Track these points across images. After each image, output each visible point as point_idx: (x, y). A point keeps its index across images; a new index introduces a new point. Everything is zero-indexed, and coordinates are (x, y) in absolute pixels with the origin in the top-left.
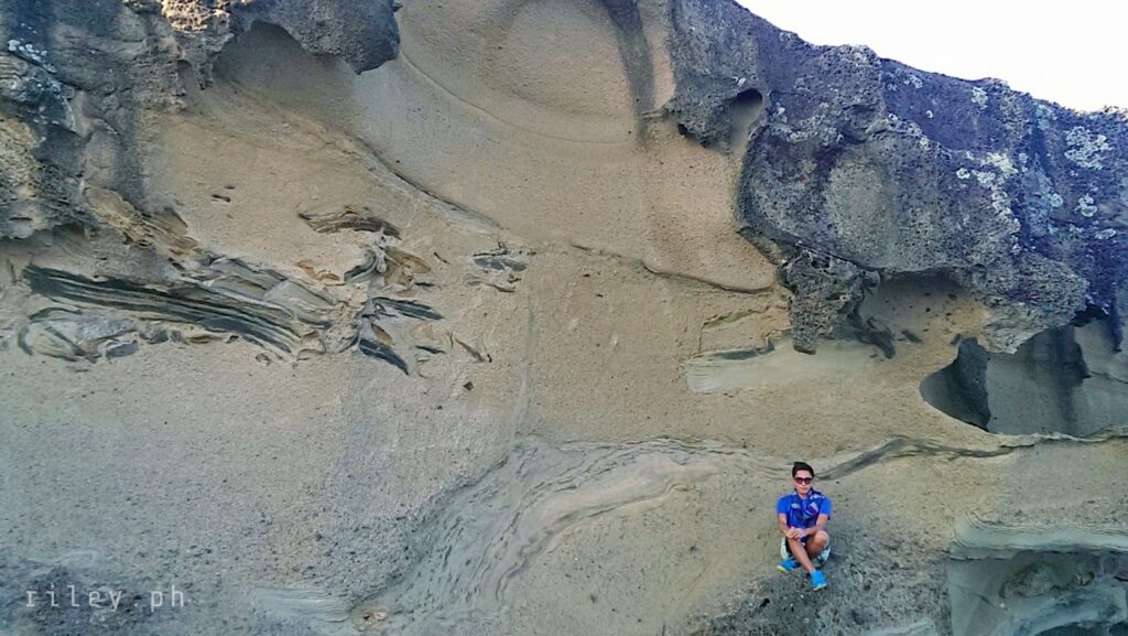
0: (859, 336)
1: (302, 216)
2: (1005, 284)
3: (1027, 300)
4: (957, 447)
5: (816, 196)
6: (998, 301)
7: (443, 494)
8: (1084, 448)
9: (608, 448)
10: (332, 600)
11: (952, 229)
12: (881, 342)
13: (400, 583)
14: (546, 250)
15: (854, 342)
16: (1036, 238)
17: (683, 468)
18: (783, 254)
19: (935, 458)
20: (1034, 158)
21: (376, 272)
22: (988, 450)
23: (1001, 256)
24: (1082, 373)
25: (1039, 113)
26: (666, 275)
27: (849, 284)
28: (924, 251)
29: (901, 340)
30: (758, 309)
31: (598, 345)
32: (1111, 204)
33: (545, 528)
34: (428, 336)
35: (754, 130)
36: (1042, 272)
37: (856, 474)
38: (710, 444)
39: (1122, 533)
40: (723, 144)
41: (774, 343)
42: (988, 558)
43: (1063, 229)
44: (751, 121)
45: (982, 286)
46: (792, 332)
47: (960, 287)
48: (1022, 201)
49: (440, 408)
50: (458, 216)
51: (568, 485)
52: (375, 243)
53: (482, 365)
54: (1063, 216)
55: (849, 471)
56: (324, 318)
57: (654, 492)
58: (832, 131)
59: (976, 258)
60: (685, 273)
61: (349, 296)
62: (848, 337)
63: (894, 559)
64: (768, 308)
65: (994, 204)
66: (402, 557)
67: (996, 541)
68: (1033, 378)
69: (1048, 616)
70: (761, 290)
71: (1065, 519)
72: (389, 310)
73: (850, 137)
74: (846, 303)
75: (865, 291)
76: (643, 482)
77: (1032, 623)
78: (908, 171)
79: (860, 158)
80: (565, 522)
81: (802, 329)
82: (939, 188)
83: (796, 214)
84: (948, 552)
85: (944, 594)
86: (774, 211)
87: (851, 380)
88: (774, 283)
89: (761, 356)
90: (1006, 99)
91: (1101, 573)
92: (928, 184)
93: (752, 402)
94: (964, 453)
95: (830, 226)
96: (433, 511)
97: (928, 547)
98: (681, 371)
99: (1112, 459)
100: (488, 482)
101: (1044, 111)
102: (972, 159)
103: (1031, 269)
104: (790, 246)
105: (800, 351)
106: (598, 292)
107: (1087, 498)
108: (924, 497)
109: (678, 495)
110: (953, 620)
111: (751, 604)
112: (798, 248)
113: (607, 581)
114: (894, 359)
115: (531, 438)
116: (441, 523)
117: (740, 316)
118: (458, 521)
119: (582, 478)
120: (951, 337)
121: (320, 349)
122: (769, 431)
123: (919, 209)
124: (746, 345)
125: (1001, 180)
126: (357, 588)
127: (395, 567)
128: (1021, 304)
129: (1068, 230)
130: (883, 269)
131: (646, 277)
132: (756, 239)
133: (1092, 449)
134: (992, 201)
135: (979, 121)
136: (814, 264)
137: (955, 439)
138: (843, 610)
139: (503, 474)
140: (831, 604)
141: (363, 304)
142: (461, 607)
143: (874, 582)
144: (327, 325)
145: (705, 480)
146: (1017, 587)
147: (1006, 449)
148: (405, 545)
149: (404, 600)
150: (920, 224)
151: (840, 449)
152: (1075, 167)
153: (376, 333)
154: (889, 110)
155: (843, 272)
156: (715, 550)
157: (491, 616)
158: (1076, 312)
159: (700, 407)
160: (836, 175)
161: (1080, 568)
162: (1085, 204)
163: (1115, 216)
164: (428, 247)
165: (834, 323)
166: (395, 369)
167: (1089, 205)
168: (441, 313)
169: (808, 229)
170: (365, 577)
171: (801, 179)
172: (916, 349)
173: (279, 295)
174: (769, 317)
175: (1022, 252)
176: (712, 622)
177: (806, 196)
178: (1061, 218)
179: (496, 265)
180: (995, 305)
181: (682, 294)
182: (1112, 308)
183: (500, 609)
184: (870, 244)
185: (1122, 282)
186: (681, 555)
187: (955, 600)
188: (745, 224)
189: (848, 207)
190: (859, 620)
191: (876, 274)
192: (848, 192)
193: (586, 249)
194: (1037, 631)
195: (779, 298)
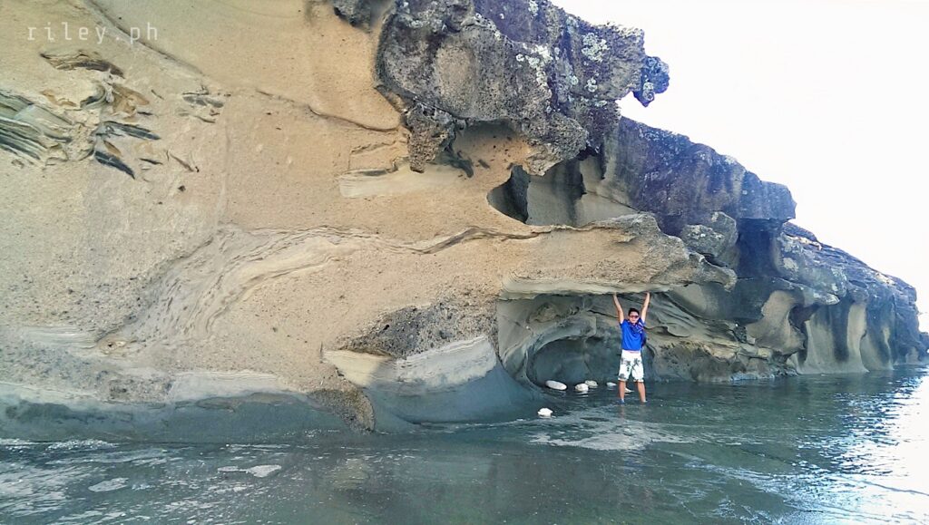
0: (451, 163)
1: (43, 56)
2: (540, 131)
3: (552, 142)
4: (506, 233)
5: (427, 67)
6: (535, 142)
7: (165, 263)
8: (579, 234)
9: (285, 233)
10: (83, 334)
11: (512, 95)
12: (465, 167)
13: (135, 322)
14: (238, 93)
15: (449, 167)
16: (560, 104)
17: (336, 247)
18: (404, 106)
19: (494, 240)
20: (563, 51)
21: (106, 102)
22: (524, 235)
23: (539, 113)
24: (582, 191)
25: (568, 22)
26: (326, 117)
27: (446, 127)
28: (494, 107)
29: (477, 166)
30: (388, 143)
31: (278, 163)
32: (605, 84)
33: (241, 285)
34: (149, 152)
35: (387, 16)
36: (563, 125)
37: (446, 250)
38: (355, 231)
39: (596, 283)
40: (366, 25)
41: (398, 166)
42: (520, 299)
43: (577, 99)
44: (386, 10)
45: (527, 132)
46: (410, 158)
47: (514, 132)
48: (554, 78)
49: (160, 203)
50: (170, 64)
51: (256, 257)
52: (104, 80)
53: (192, 173)
54: (578, 90)
55: (443, 248)
56: (66, 135)
57: (317, 262)
58: (439, 22)
59: (525, 114)
60: (338, 115)
61: (85, 119)
62: (446, 163)
63: (467, 301)
64: (394, 142)
66: (136, 304)
67: (526, 288)
68: (554, 194)
69: (552, 333)
70: (390, 130)
71: (565, 275)
72: (118, 131)
73: (452, 28)
74: (444, 140)
75: (456, 132)
76: (310, 255)
77: (544, 338)
78: (487, 53)
79: (456, 42)
80: (255, 281)
81: (416, 157)
82: (505, 66)
83: (414, 78)
84: (498, 295)
85: (495, 320)
86: (400, 75)
87: (445, 190)
88: (399, 125)
89: (388, 174)
90: (549, 11)
91: (583, 307)
92: (498, 62)
93: (383, 204)
94: (511, 237)
95: (436, 88)
96: (158, 274)
97: (486, 293)
98: (336, 183)
99: (593, 241)
100: (199, 254)
101: (572, 21)
102: (526, 48)
103: (556, 122)
104: (409, 99)
105: (414, 171)
106: (277, 126)
107: (578, 263)
108: (486, 263)
109: (333, 263)
110: (499, 335)
111: (378, 329)
112: (414, 101)
113: (284, 318)
114: (473, 177)
115: (230, 226)
116: (164, 282)
117: (376, 147)
118: (177, 280)
119: (267, 253)
120: (507, 165)
121: (64, 157)
122: (393, 223)
123: (492, 80)
124: (380, 167)
125: (542, 64)
126: (103, 326)
127: (130, 312)
128: (549, 144)
129: (579, 100)
130: (468, 118)
131: (311, 117)
132: (387, 94)
133: (583, 235)
134: (536, 77)
135: (533, 24)
136: (425, 113)
137: (506, 228)
138: (434, 331)
139: (209, 250)
140: (427, 327)
141: (96, 125)
142: (181, 336)
143: (454, 314)
144: (68, 140)
145: (350, 254)
146: (536, 316)
147: (536, 234)
148: (137, 296)
149: (139, 334)
150: (492, 90)
151: (437, 235)
152: (586, 59)
153: (109, 148)
154: (476, 11)
155: (443, 119)
156: (356, 298)
157: (203, 342)
158: (580, 151)
159: (349, 207)
160: (441, 53)
161: (572, 305)
162: (591, 83)
163: (607, 92)
164: (147, 86)
165: (436, 153)
166: (124, 174)
167: (593, 84)
168: (159, 135)
169: (421, 89)
170: (107, 318)
171: (419, 54)
172: (486, 172)
173: (27, 116)
174: (395, 148)
175: (552, 111)
176: (353, 340)
177: (420, 68)
178: (577, 92)
179: (200, 102)
180: (534, 145)
181: (336, 130)
182: (601, 150)
183: (209, 338)
184: (461, 102)
185: (607, 134)
186: (334, 301)
187: (501, 324)
188: (380, 83)
189: (447, 76)
190: (443, 336)
191: (463, 122)
192: (448, 66)
193: (268, 95)
194: (546, 342)
195: (402, 135)
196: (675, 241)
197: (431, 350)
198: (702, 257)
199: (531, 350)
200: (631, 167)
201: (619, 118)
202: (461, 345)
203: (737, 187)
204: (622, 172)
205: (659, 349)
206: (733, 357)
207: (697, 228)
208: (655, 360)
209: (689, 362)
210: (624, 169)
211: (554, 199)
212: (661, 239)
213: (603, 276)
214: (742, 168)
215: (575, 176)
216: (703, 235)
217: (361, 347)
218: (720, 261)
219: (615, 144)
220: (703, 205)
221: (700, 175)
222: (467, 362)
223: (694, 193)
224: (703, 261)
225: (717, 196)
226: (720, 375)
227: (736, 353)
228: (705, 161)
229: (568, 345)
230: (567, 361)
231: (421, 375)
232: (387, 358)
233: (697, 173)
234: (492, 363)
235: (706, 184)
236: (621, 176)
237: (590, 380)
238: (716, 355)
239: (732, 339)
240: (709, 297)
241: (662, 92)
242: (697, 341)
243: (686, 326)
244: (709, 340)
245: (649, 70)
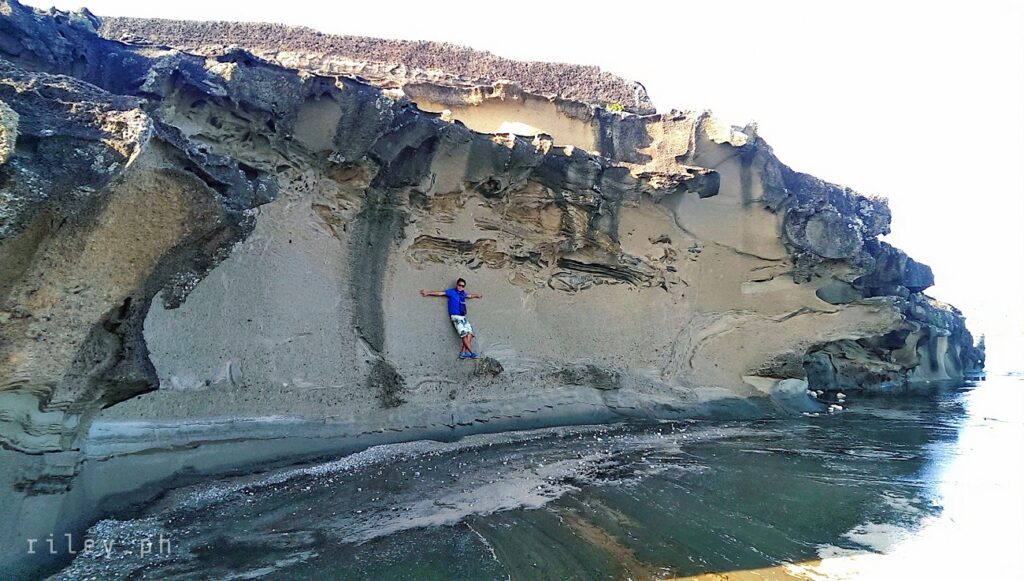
1: (649, 239)
4: (822, 310)
5: (803, 229)
6: (853, 267)
9: (715, 314)
11: (847, 245)
14: (707, 245)
17: (735, 319)
21: (666, 257)
23: (858, 253)
26: (742, 254)
28: (838, 252)
29: (814, 277)
30: (772, 266)
34: (673, 279)
37: (789, 319)
40: (777, 212)
41: (774, 277)
49: (676, 303)
51: (705, 327)
52: (667, 247)
53: (687, 287)
55: (786, 319)
57: (729, 328)
60: (749, 253)
64: (776, 266)
70: (780, 260)
73: (817, 212)
76: (725, 325)
78: (834, 224)
79: (818, 218)
80: (704, 340)
82: (843, 230)
83: (798, 237)
86: (791, 236)
87: (796, 290)
88: (783, 258)
89: (769, 281)
92: (840, 228)
93: (761, 297)
94: (825, 312)
95: (807, 241)
98: (740, 287)
100: (687, 328)
104: (800, 249)
108: (809, 326)
109: (736, 329)
114: (811, 283)
115: (697, 312)
117: (764, 268)
119: (708, 325)
120: (831, 276)
121: (649, 285)
123: (836, 237)
124: (764, 278)
134: (857, 235)
144: (652, 277)
145: (743, 324)
150: (836, 242)
151: (784, 312)
159: (744, 299)
160: (809, 223)
166: (665, 291)
168: (677, 270)
171: (800, 224)
174: (776, 269)
175: (862, 251)
177: (800, 229)
179: (693, 251)
181: (745, 260)
184: (819, 248)
186: (738, 350)
188: (787, 242)
189: (811, 234)
192: (813, 229)
193: (719, 245)
195: (782, 263)
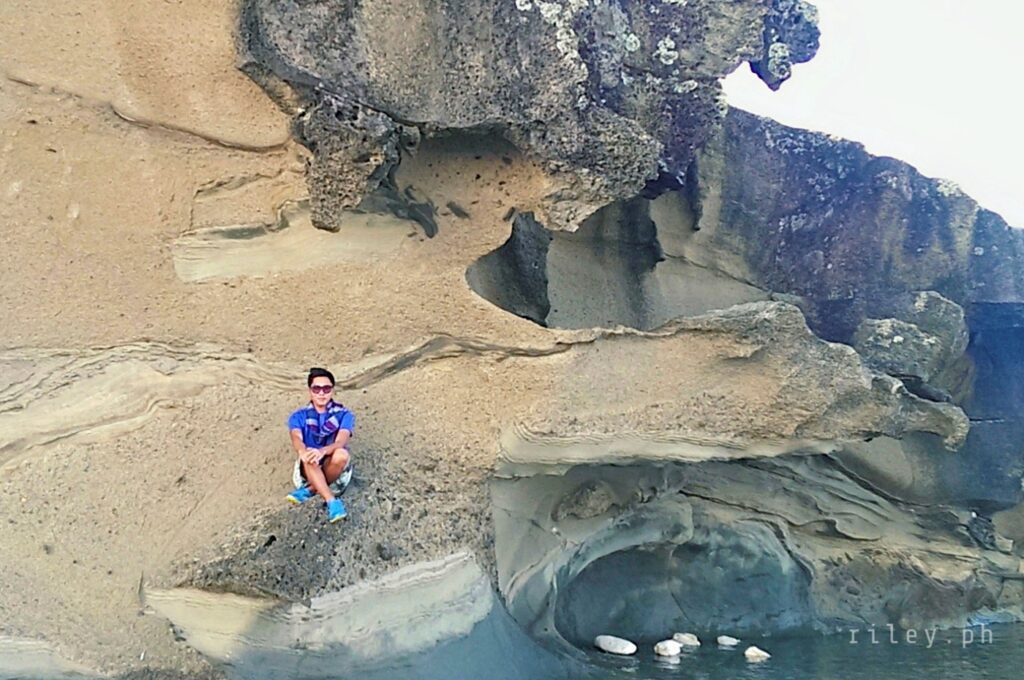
0: (394, 210)
2: (568, 147)
3: (592, 166)
4: (505, 345)
5: (343, 25)
6: (558, 166)
8: (650, 343)
9: (68, 355)
11: (508, 75)
12: (422, 217)
15: (389, 217)
16: (607, 89)
17: (169, 379)
18: (300, 100)
19: (482, 359)
22: (542, 348)
23: (564, 110)
24: (655, 256)
26: (145, 125)
27: (380, 142)
28: (475, 102)
29: (445, 215)
30: (268, 173)
31: (51, 218)
32: (694, 49)
36: (612, 132)
37: (389, 381)
38: (205, 348)
39: (686, 440)
41: (288, 218)
42: (537, 475)
43: (640, 78)
45: (541, 148)
46: (310, 203)
47: (515, 149)
48: (592, 41)
51: (10, 405)
54: (639, 62)
55: (380, 377)
57: (130, 411)
59: (536, 113)
60: (171, 122)
62: (377, 209)
63: (430, 482)
64: (280, 172)
65: (560, 45)
67: (547, 454)
68: (602, 262)
69: (606, 539)
70: (272, 148)
71: (626, 426)
74: (378, 167)
75: (403, 153)
77: (588, 548)
80: (8, 453)
81: (323, 200)
82: (495, 20)
83: (317, 47)
84: (492, 470)
85: (488, 519)
86: (288, 42)
87: (384, 264)
88: (288, 139)
89: (270, 234)
91: (665, 487)
94: (515, 352)
95: (360, 66)
97: (469, 466)
98: (166, 254)
99: (679, 356)
103: (599, 127)
104: (308, 90)
105: (319, 228)
106: (49, 145)
107: (650, 401)
108: (468, 406)
109: (163, 414)
110: (497, 548)
111: (253, 544)
112: (318, 93)
113: (66, 527)
114: (437, 236)
117: (243, 181)
119: (30, 395)
120: (504, 211)
122: (280, 330)
123: (469, 48)
124: (253, 220)
125: (568, 15)
128: (586, 171)
129: (644, 81)
130: (424, 123)
131: (116, 126)
132: (264, 80)
133: (659, 344)
134: (557, 41)
136: (339, 114)
137: (504, 336)
138: (367, 546)
140: (352, 538)
143: (405, 510)
145: (197, 394)
146: (572, 507)
147: (566, 346)
150: (470, 67)
151: (368, 351)
155: (374, 126)
156: (210, 481)
158: (646, 181)
159: (193, 300)
161: (642, 483)
162: (666, 45)
163: (698, 64)
165: (363, 192)
167: (669, 50)
169: (332, 69)
172: (462, 226)
174: (283, 183)
175: (590, 105)
176: (204, 568)
177: (329, 25)
178: (638, 65)
180: (554, 172)
181: (166, 151)
182: (691, 177)
184: (409, 91)
185: (702, 145)
186: (164, 489)
187: (500, 526)
188: (249, 58)
189: (382, 41)
190: (385, 555)
191: (415, 130)
192: (383, 21)
193: (30, 85)
194: (593, 557)
195: (294, 158)
196: (842, 353)
197: (361, 583)
198: (897, 384)
199: (562, 574)
200: (752, 206)
201: (723, 114)
202: (420, 571)
203: (963, 240)
204: (733, 215)
205: (819, 566)
206: (969, 579)
207: (886, 326)
208: (813, 588)
209: (882, 590)
210: (737, 211)
211: (599, 272)
212: (813, 351)
213: (702, 425)
214: (971, 203)
215: (641, 227)
216: (898, 339)
217: (220, 583)
218: (933, 390)
219: (719, 161)
220: (897, 277)
221: (889, 219)
222: (433, 606)
223: (877, 254)
224: (899, 390)
225: (925, 258)
226: (944, 615)
227: (974, 570)
228: (898, 191)
229: (637, 564)
230: (636, 594)
231: (341, 634)
232: (271, 604)
233: (882, 214)
234: (484, 606)
235: (901, 236)
236: (731, 225)
237: (683, 632)
238: (935, 575)
239: (967, 544)
240: (916, 459)
241: (807, 60)
242: (896, 549)
243: (871, 518)
244: (920, 545)
245: (778, 19)
